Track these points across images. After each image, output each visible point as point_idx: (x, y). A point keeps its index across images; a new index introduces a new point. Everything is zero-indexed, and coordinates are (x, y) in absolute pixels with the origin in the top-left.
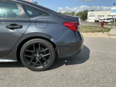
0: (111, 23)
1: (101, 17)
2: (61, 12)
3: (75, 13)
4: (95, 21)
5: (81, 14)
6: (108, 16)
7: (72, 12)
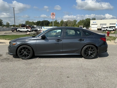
0: (114, 32)
1: (103, 26)
2: (63, 20)
3: (77, 21)
4: (98, 29)
5: (82, 22)
6: (110, 24)
7: (74, 20)
